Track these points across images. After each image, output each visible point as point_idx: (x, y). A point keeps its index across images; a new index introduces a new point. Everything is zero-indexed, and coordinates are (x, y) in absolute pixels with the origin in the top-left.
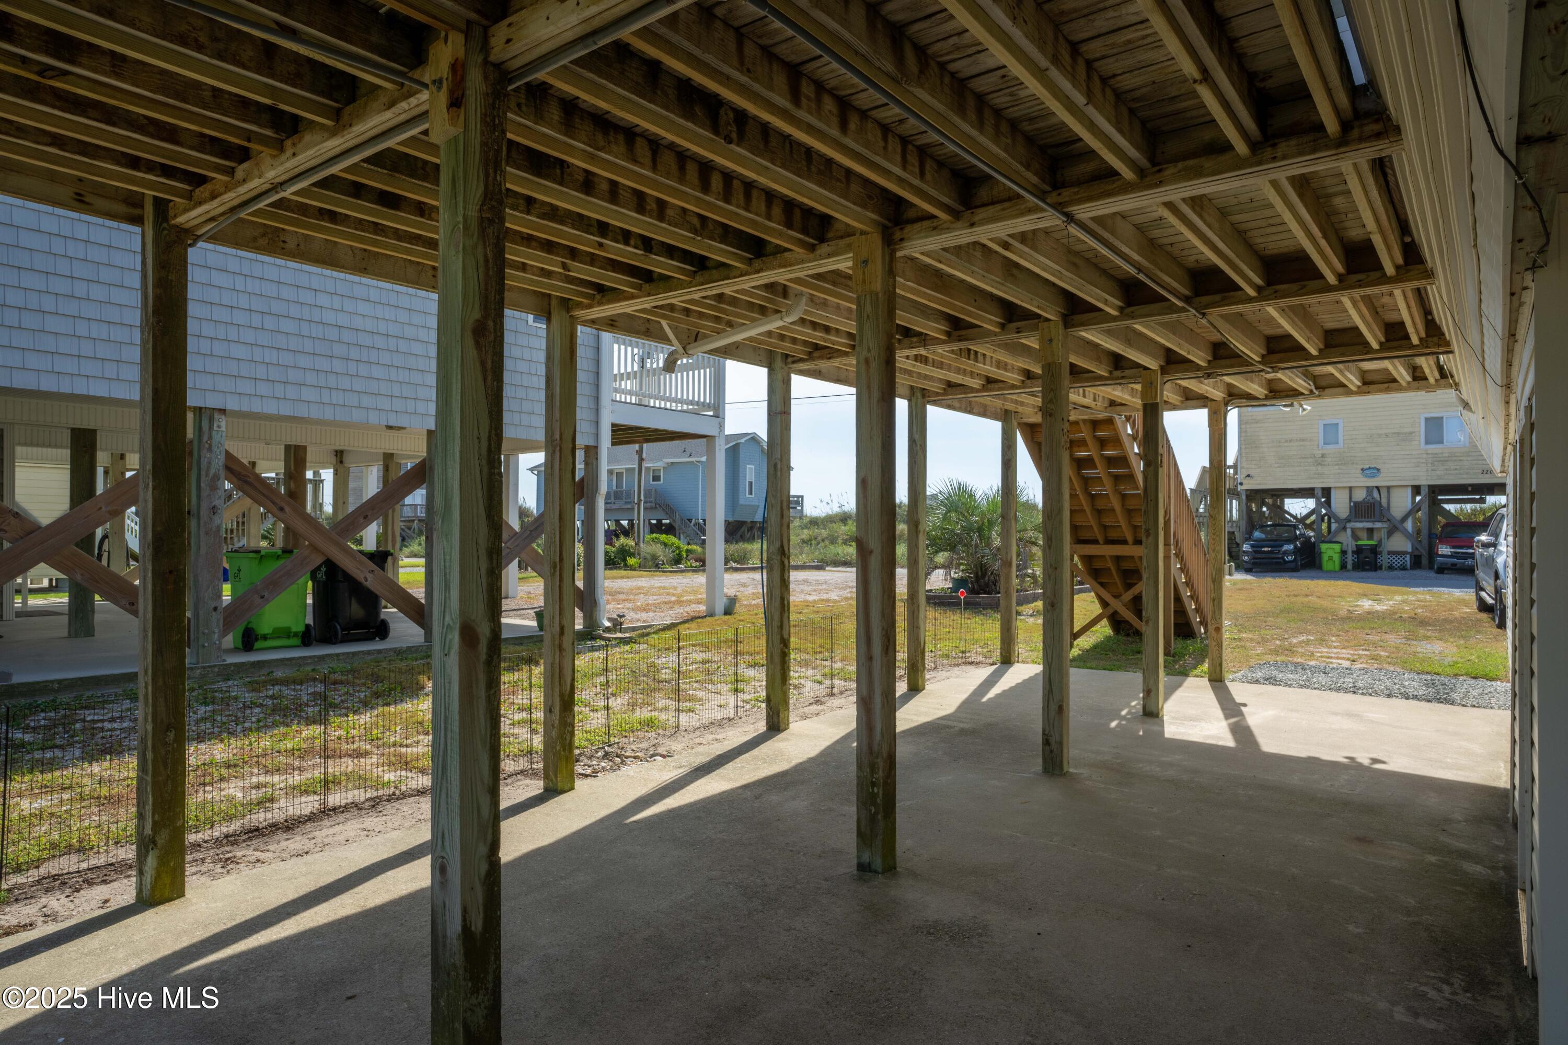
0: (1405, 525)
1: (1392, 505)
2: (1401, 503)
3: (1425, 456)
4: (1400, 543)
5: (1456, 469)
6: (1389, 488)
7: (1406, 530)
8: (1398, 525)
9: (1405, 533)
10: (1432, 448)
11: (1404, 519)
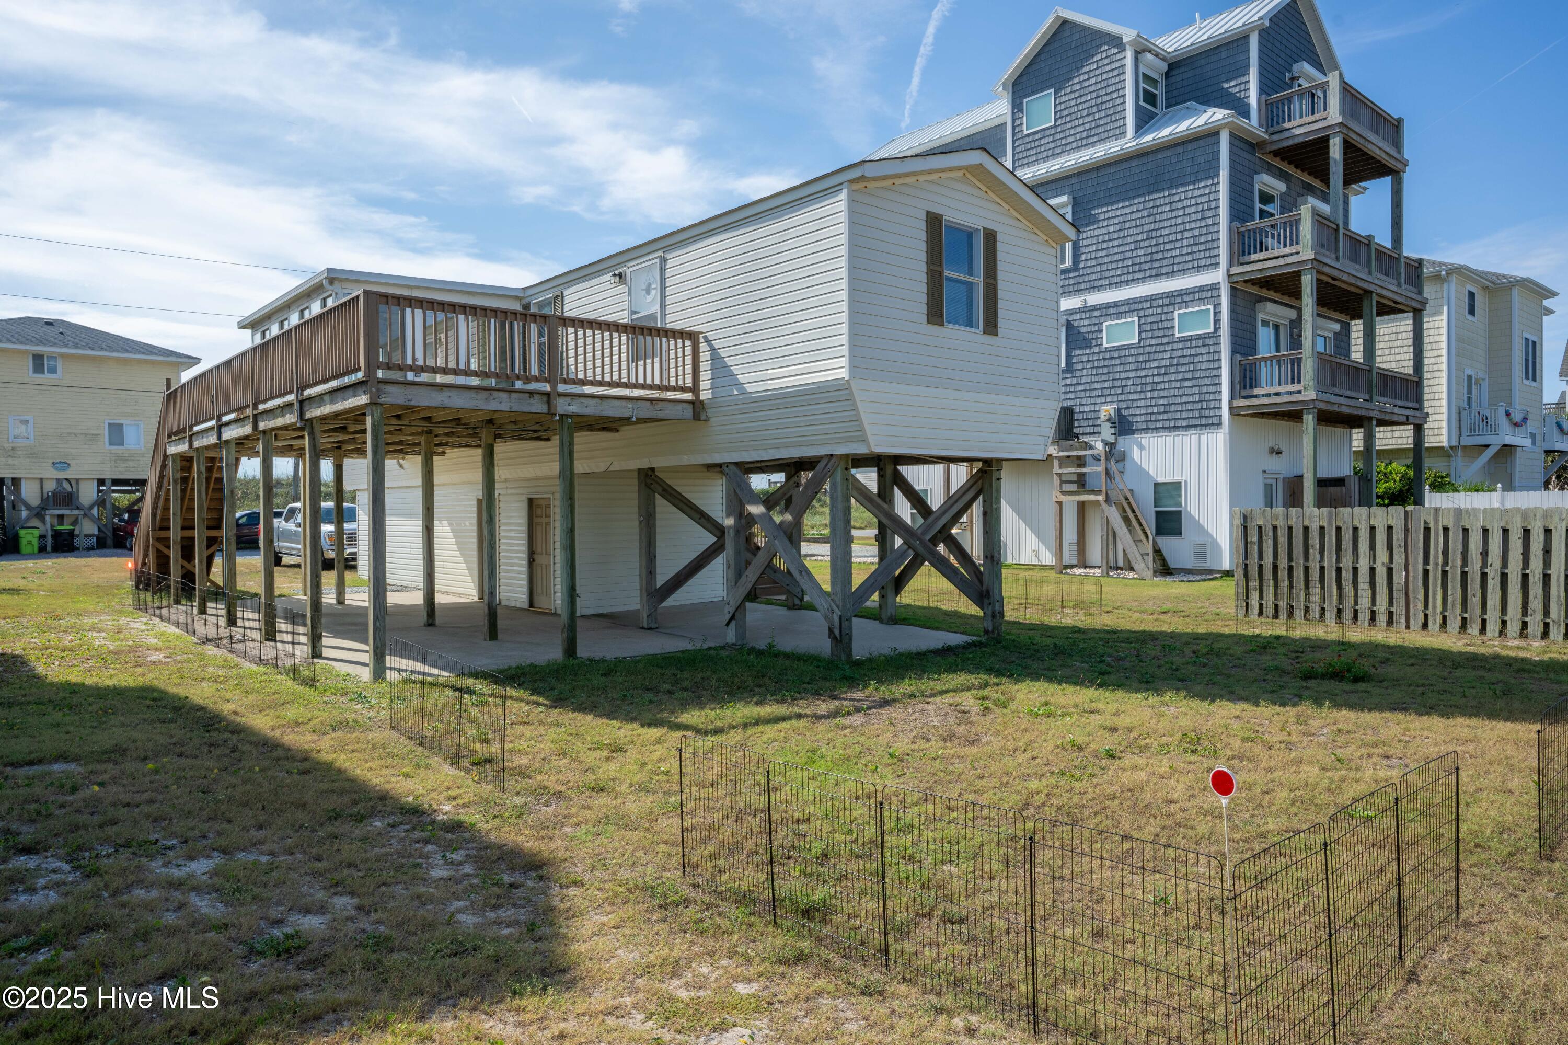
0: (92, 511)
1: (80, 494)
2: (88, 493)
3: (109, 455)
5: (134, 467)
6: (77, 480)
7: (93, 515)
8: (87, 512)
9: (92, 518)
10: (114, 448)
11: (91, 507)
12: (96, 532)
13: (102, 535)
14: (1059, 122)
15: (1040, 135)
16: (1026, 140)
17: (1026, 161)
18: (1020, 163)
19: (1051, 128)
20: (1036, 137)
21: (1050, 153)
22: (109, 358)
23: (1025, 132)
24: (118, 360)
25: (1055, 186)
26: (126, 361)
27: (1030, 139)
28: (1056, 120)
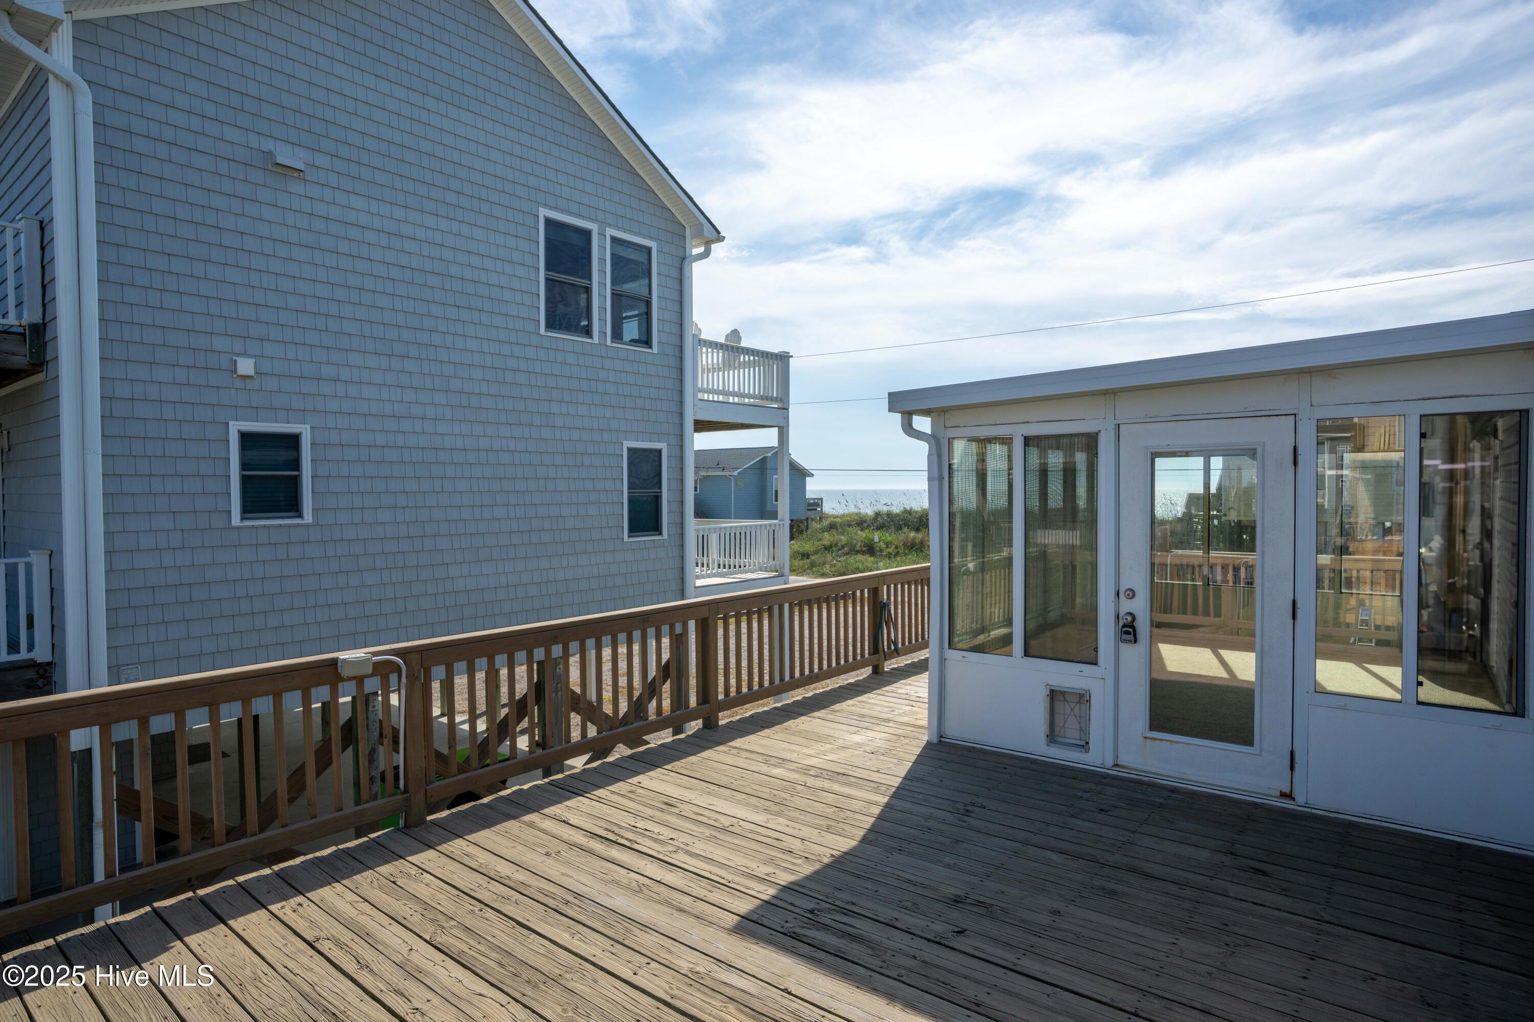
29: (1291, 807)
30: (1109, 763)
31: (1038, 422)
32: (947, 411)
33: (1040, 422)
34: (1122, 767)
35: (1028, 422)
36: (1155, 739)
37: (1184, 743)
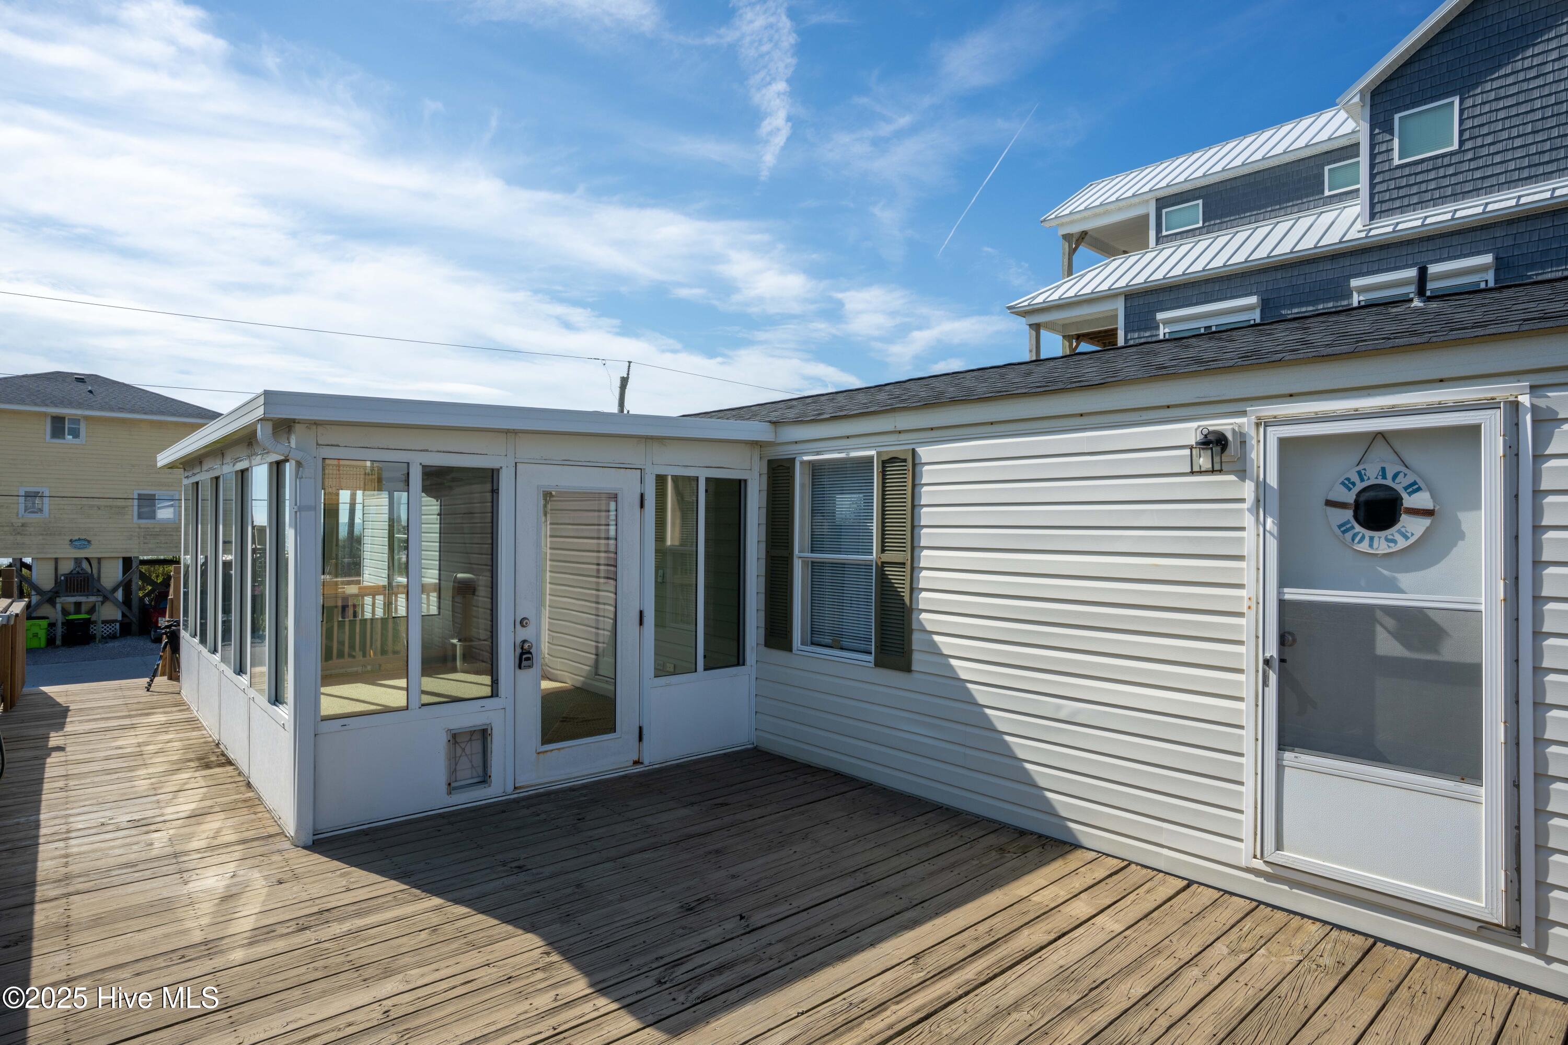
0: (115, 595)
1: (102, 575)
2: (112, 574)
3: (137, 530)
4: (111, 612)
5: (166, 543)
6: (99, 560)
7: (117, 599)
8: (109, 596)
9: (115, 602)
10: (143, 522)
11: (115, 589)
12: (119, 618)
13: (127, 620)
14: (1468, 145)
15: (1430, 165)
16: (1398, 173)
17: (1397, 204)
18: (1385, 206)
19: (1452, 154)
20: (1419, 168)
21: (1449, 191)
22: (141, 421)
23: (1397, 162)
24: (152, 423)
25: (1455, 240)
26: (161, 424)
27: (1407, 171)
28: (1461, 143)
29: (641, 769)
30: (510, 788)
31: (438, 451)
32: (321, 425)
33: (440, 452)
34: (520, 788)
35: (427, 451)
36: (546, 752)
37: (569, 747)
